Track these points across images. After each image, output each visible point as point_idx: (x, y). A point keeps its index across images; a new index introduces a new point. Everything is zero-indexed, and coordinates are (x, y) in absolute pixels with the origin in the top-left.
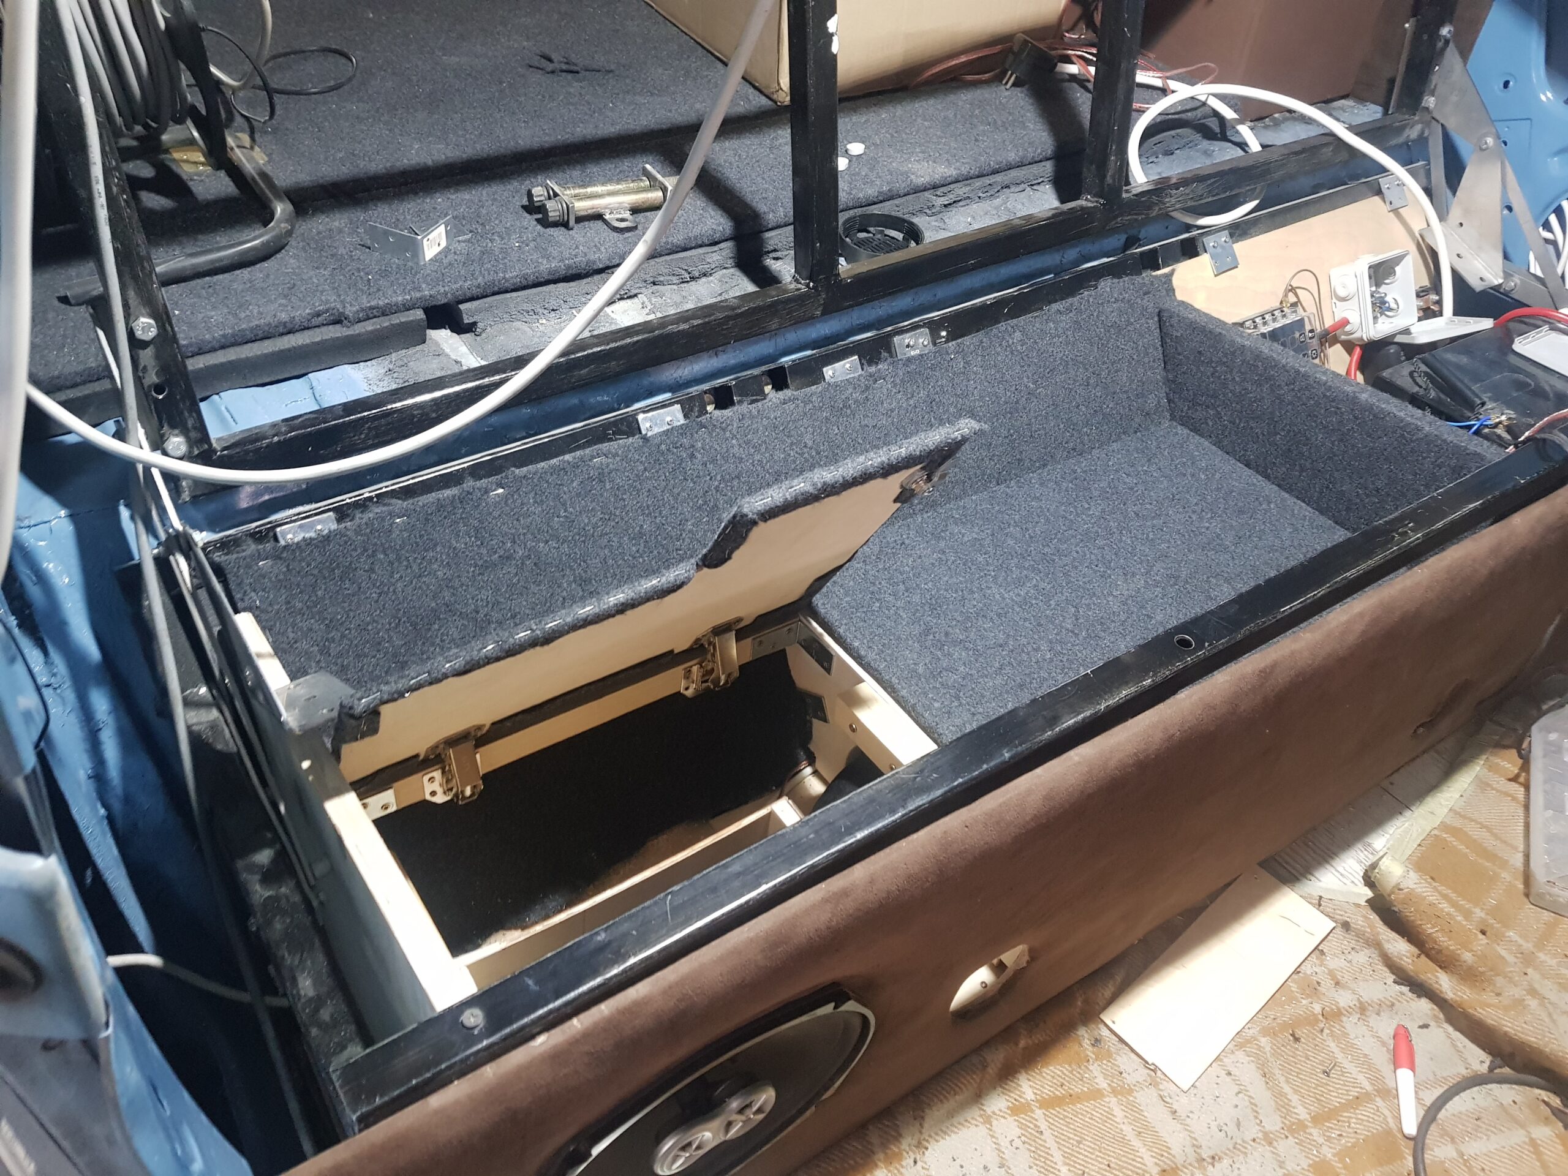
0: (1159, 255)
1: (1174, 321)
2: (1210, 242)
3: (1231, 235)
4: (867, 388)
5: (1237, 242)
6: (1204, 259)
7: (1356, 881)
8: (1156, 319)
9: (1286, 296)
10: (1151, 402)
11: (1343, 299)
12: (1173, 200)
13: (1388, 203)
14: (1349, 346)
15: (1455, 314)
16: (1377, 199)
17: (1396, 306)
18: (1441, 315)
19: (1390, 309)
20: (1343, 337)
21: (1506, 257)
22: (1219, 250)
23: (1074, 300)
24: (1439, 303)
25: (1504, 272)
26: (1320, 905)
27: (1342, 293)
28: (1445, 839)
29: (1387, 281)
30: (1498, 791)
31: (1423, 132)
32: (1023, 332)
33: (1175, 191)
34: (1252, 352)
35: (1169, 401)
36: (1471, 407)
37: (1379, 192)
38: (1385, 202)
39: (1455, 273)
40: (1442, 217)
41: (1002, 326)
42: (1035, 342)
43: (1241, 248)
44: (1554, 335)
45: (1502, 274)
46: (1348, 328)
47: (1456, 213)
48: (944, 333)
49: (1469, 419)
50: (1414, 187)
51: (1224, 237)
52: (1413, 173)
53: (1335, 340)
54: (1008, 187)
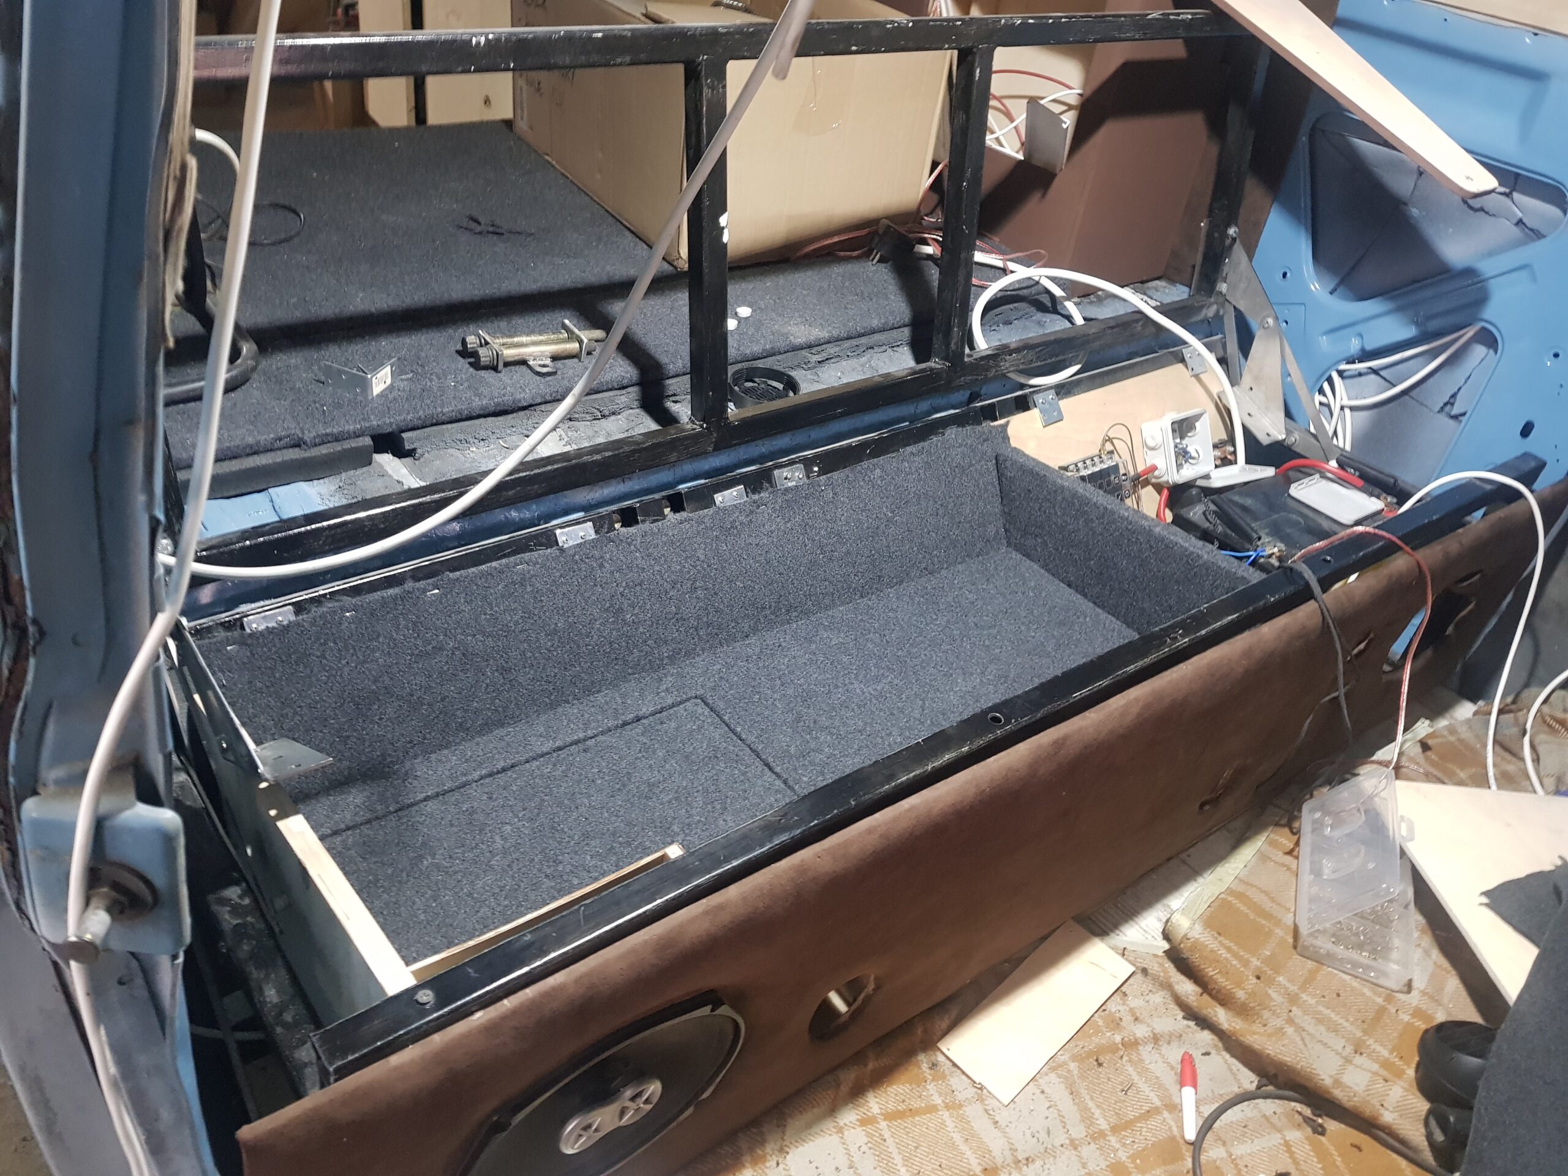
0: (997, 408)
1: (1008, 464)
2: (1039, 399)
3: (1057, 394)
4: (752, 512)
5: (1063, 398)
6: (1034, 413)
7: (1156, 936)
8: (994, 461)
9: (1103, 445)
10: (991, 530)
11: (1153, 449)
12: (1007, 365)
13: (1190, 370)
14: (1159, 488)
15: (1248, 462)
16: (1180, 365)
17: (1197, 456)
18: (1236, 463)
19: (1193, 458)
20: (1153, 480)
21: (1288, 414)
22: (1047, 406)
23: (926, 444)
24: (1234, 453)
25: (1286, 429)
26: (1124, 955)
27: (1151, 443)
28: (1230, 902)
29: (1189, 434)
30: (1276, 863)
31: (1218, 311)
32: (883, 470)
33: (1008, 357)
34: (1070, 491)
35: (1006, 531)
36: (1250, 540)
37: (1182, 360)
38: (1187, 368)
39: (1246, 431)
40: (1234, 382)
41: (865, 464)
42: (893, 479)
43: (1065, 404)
44: (1324, 482)
45: (1284, 431)
46: (1156, 473)
47: (1247, 380)
48: (816, 469)
49: (1248, 550)
50: (1211, 358)
51: (1051, 395)
52: (1210, 347)
53: (1146, 483)
54: (872, 348)
